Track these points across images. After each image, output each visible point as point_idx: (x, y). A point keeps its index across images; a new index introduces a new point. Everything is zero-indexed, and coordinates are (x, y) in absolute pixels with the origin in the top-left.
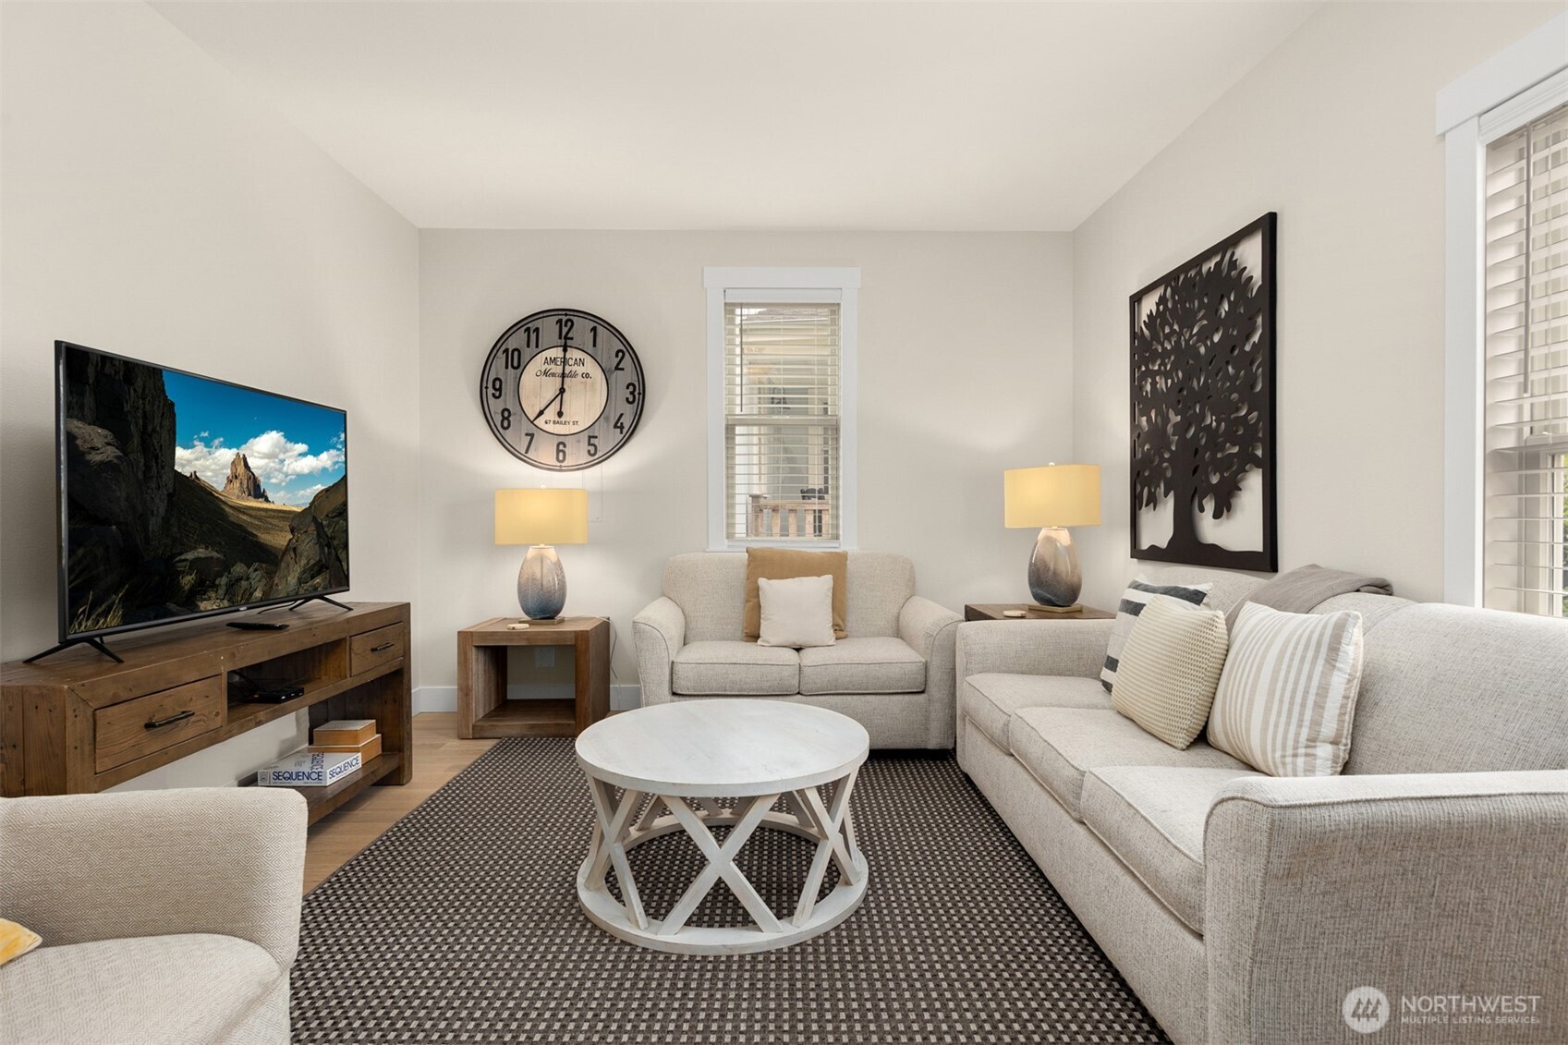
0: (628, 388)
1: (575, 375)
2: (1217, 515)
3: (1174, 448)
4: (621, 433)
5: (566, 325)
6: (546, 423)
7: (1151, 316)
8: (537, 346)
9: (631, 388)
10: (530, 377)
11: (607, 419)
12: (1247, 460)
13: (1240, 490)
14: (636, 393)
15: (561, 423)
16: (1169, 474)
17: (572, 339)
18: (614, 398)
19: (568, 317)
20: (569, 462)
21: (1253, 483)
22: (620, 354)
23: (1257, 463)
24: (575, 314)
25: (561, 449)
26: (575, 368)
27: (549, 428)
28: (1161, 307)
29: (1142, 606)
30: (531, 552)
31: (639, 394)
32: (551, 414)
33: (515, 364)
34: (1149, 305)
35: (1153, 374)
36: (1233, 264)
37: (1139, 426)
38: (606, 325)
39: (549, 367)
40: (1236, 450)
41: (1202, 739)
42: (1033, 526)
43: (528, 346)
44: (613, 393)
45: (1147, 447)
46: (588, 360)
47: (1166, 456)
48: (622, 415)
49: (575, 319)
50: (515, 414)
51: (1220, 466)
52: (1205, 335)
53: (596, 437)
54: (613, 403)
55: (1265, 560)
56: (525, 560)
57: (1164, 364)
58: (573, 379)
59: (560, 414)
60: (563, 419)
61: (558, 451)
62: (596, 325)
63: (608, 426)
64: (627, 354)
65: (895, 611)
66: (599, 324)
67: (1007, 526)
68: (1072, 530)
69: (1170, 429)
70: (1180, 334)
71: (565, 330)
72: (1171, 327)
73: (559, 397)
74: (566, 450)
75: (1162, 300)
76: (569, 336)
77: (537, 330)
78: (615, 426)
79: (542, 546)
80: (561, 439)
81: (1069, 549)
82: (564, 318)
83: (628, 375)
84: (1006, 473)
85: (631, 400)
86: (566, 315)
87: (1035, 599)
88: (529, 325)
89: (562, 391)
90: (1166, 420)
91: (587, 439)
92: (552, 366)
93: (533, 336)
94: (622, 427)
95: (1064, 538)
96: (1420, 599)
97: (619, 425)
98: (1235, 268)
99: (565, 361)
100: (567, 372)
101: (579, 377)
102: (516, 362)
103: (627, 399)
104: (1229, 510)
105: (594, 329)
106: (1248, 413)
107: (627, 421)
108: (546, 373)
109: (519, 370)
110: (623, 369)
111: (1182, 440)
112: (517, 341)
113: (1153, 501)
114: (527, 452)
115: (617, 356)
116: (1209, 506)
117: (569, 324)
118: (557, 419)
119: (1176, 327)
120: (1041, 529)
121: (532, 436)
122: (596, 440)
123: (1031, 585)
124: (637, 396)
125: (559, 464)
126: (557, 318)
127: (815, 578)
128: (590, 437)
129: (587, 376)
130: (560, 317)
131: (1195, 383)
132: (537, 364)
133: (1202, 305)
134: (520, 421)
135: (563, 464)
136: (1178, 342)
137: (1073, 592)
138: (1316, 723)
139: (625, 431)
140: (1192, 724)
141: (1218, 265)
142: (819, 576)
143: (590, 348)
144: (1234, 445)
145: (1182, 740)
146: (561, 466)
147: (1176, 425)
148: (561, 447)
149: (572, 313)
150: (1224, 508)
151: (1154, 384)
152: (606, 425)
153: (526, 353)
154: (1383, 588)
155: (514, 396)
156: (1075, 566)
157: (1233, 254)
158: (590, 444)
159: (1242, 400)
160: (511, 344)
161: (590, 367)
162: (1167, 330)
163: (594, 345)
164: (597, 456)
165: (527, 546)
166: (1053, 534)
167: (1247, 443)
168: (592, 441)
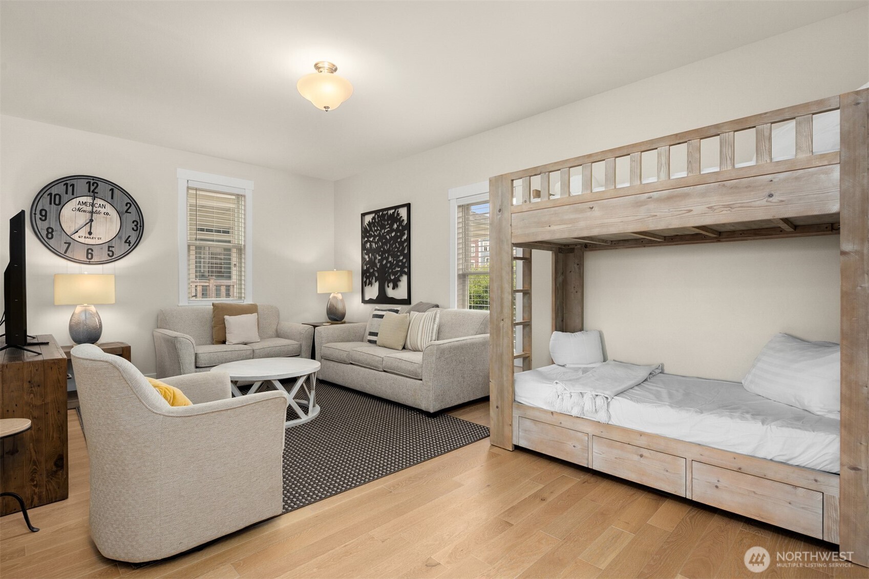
0: (133, 222)
1: (99, 213)
2: (393, 288)
3: (378, 267)
4: (129, 245)
5: (93, 185)
6: (79, 237)
7: (369, 222)
8: (73, 194)
9: (135, 223)
10: (68, 211)
11: (120, 238)
12: (402, 272)
13: (400, 281)
14: (139, 226)
15: (90, 238)
16: (377, 275)
17: (97, 193)
18: (124, 227)
19: (94, 181)
20: (95, 259)
21: (404, 278)
22: (129, 205)
23: (406, 273)
24: (99, 180)
25: (90, 252)
26: (99, 209)
27: (82, 240)
28: (373, 221)
29: (384, 315)
30: (78, 309)
31: (140, 226)
32: (83, 232)
33: (57, 202)
34: (368, 218)
35: (370, 242)
36: (398, 214)
37: (365, 259)
38: (119, 189)
39: (81, 207)
40: (399, 269)
41: (404, 348)
42: (328, 292)
43: (67, 193)
44: (124, 224)
45: (368, 266)
46: (108, 206)
47: (376, 269)
48: (129, 236)
49: (99, 183)
50: (56, 231)
51: (395, 274)
52: (388, 233)
53: (113, 247)
54: (124, 230)
55: (407, 301)
56: (74, 312)
57: (374, 239)
58: (98, 215)
59: (90, 233)
60: (91, 236)
61: (88, 253)
62: (113, 187)
63: (121, 241)
64: (133, 205)
65: (275, 328)
66: (114, 188)
67: (318, 292)
68: (342, 294)
69: (377, 261)
70: (381, 231)
71: (92, 188)
72: (377, 228)
73: (90, 223)
74: (93, 253)
75: (374, 218)
76: (96, 191)
77: (73, 185)
78: (126, 242)
79: (86, 305)
80: (90, 247)
81: (342, 301)
82: (92, 182)
83: (133, 216)
84: (318, 272)
85: (135, 228)
86: (93, 180)
87: (329, 319)
88: (67, 182)
89: (91, 221)
90: (375, 258)
91: (107, 248)
92: (84, 206)
93: (70, 189)
94: (129, 243)
95: (340, 296)
96: (445, 309)
97: (128, 241)
98: (399, 216)
99: (93, 205)
100: (94, 211)
101: (102, 215)
102: (58, 201)
103: (133, 229)
104: (397, 287)
105: (112, 190)
106: (403, 259)
107: (133, 240)
108: (79, 210)
109: (60, 207)
110: (130, 213)
111: (381, 264)
112: (59, 189)
113: (371, 283)
114: (65, 252)
115: (126, 205)
116: (391, 285)
117: (95, 185)
118: (87, 235)
119: (379, 228)
120: (331, 293)
121: (69, 244)
122: (113, 248)
123: (328, 314)
124: (139, 228)
125: (88, 260)
126: (87, 181)
127: (250, 315)
128: (109, 247)
129: (107, 214)
130: (89, 180)
131: (386, 247)
132: (73, 203)
133: (388, 224)
134: (61, 235)
135: (91, 261)
136: (379, 233)
137: (343, 316)
138: (432, 337)
139: (131, 245)
140: (402, 343)
141: (394, 213)
142: (251, 314)
143: (109, 199)
144: (399, 268)
145: (401, 348)
146: (90, 262)
147: (379, 260)
148: (90, 251)
149: (97, 179)
150: (395, 286)
151: (371, 245)
152: (119, 241)
153: (65, 198)
154: (437, 306)
155: (56, 221)
156: (344, 307)
157: (398, 211)
158: (109, 250)
159: (401, 255)
160: (54, 191)
161: (109, 209)
162: (376, 229)
163: (112, 198)
164: (112, 257)
165: (75, 306)
166: (336, 295)
167: (403, 267)
168: (111, 249)
